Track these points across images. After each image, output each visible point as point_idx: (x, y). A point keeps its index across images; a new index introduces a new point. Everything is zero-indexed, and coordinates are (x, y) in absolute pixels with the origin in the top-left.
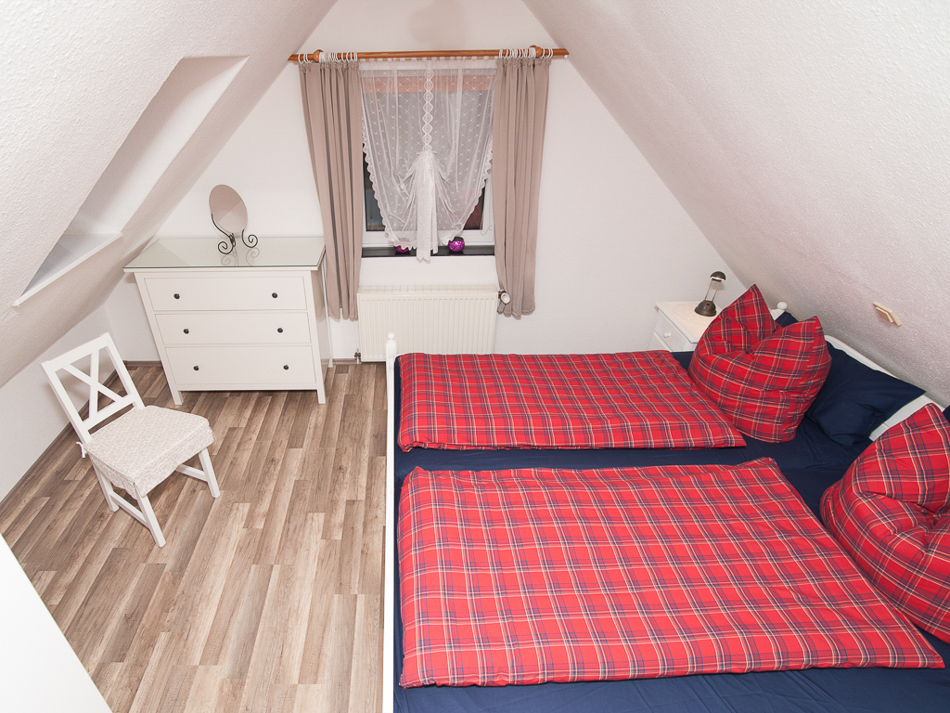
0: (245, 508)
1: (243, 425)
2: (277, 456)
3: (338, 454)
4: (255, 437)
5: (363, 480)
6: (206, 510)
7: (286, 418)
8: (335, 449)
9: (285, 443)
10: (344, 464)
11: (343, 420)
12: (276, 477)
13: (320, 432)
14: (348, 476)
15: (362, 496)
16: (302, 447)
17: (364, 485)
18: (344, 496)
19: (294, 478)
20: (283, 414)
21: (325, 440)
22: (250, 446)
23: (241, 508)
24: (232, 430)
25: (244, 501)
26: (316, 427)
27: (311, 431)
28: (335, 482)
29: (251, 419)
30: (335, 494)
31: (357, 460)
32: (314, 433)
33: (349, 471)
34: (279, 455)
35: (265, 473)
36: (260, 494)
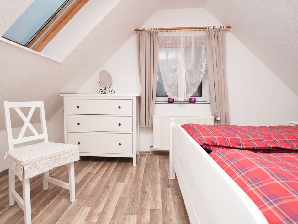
0: (88, 209)
1: (95, 172)
2: (110, 185)
3: (144, 186)
4: (100, 177)
5: (159, 198)
6: (64, 209)
7: (116, 170)
8: (142, 183)
9: (115, 180)
10: (147, 190)
11: (145, 172)
12: (108, 195)
13: (134, 176)
14: (150, 196)
15: (160, 207)
16: (124, 182)
17: (160, 201)
18: (149, 206)
19: (119, 196)
20: (115, 169)
21: (136, 179)
22: (97, 181)
23: (85, 209)
24: (89, 173)
25: (88, 206)
26: (131, 174)
27: (129, 176)
28: (143, 199)
29: (99, 170)
30: (143, 205)
31: (154, 189)
32: (131, 177)
33: (150, 194)
34: (111, 185)
35: (103, 192)
36: (98, 202)
